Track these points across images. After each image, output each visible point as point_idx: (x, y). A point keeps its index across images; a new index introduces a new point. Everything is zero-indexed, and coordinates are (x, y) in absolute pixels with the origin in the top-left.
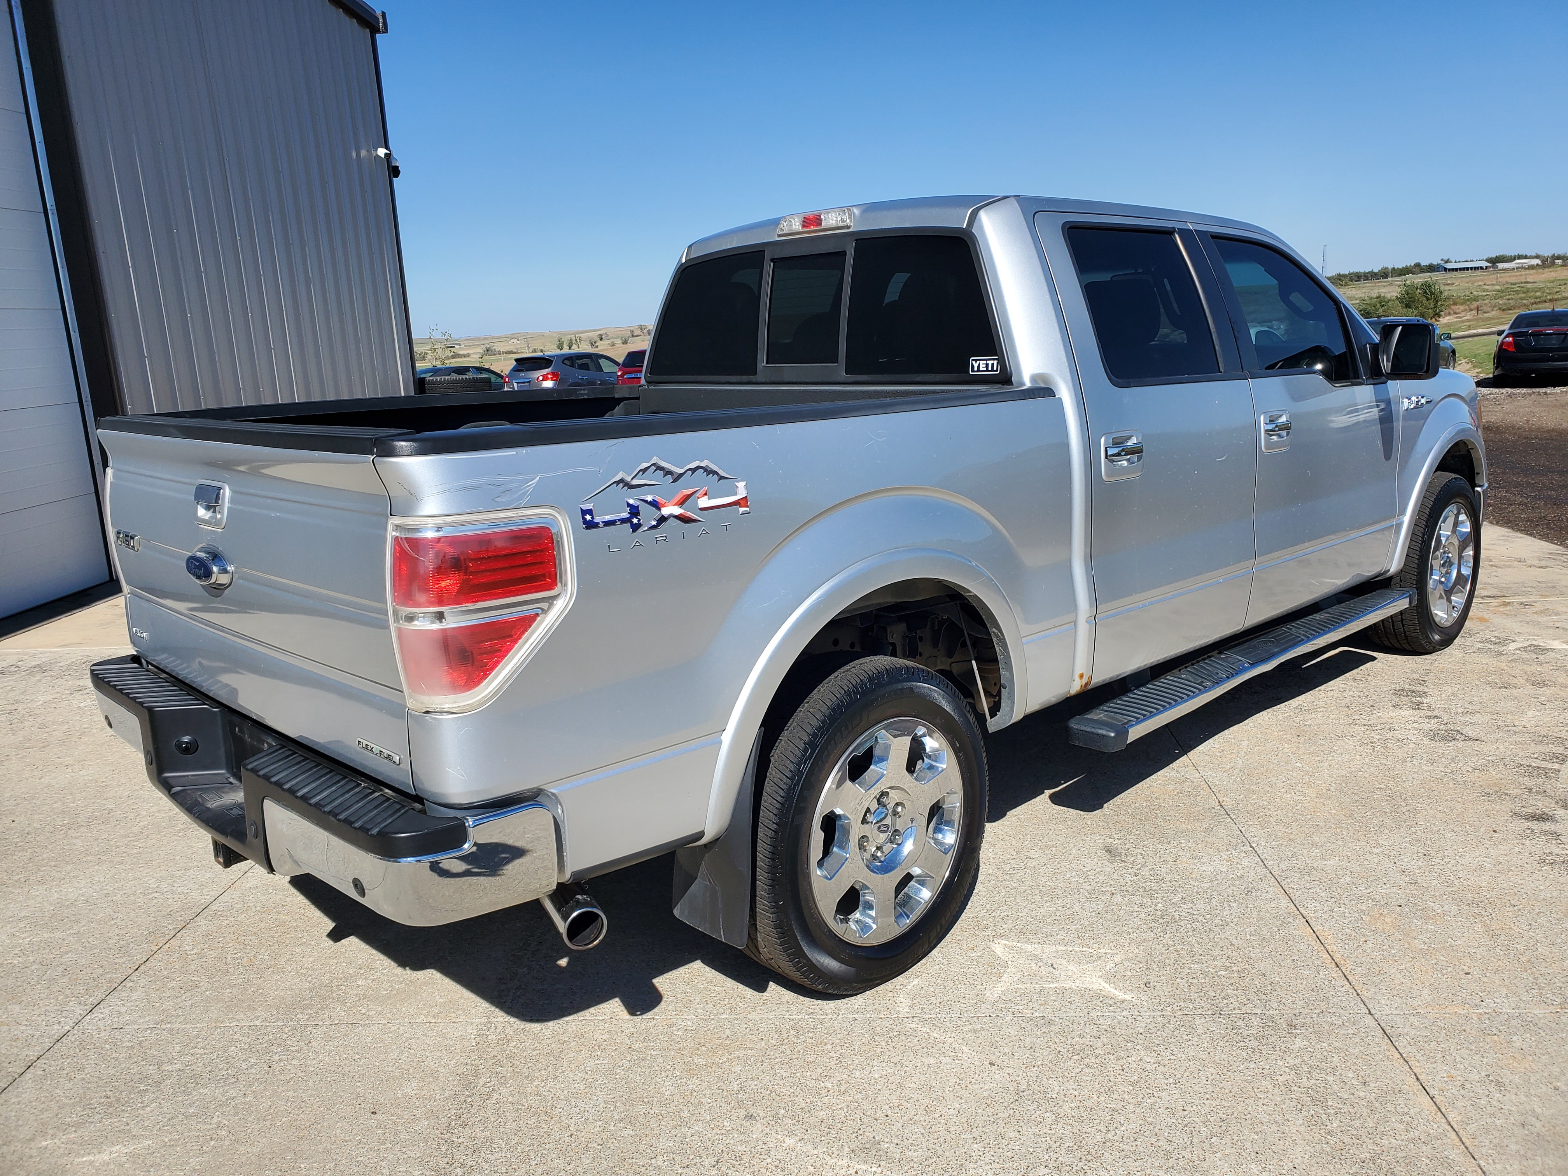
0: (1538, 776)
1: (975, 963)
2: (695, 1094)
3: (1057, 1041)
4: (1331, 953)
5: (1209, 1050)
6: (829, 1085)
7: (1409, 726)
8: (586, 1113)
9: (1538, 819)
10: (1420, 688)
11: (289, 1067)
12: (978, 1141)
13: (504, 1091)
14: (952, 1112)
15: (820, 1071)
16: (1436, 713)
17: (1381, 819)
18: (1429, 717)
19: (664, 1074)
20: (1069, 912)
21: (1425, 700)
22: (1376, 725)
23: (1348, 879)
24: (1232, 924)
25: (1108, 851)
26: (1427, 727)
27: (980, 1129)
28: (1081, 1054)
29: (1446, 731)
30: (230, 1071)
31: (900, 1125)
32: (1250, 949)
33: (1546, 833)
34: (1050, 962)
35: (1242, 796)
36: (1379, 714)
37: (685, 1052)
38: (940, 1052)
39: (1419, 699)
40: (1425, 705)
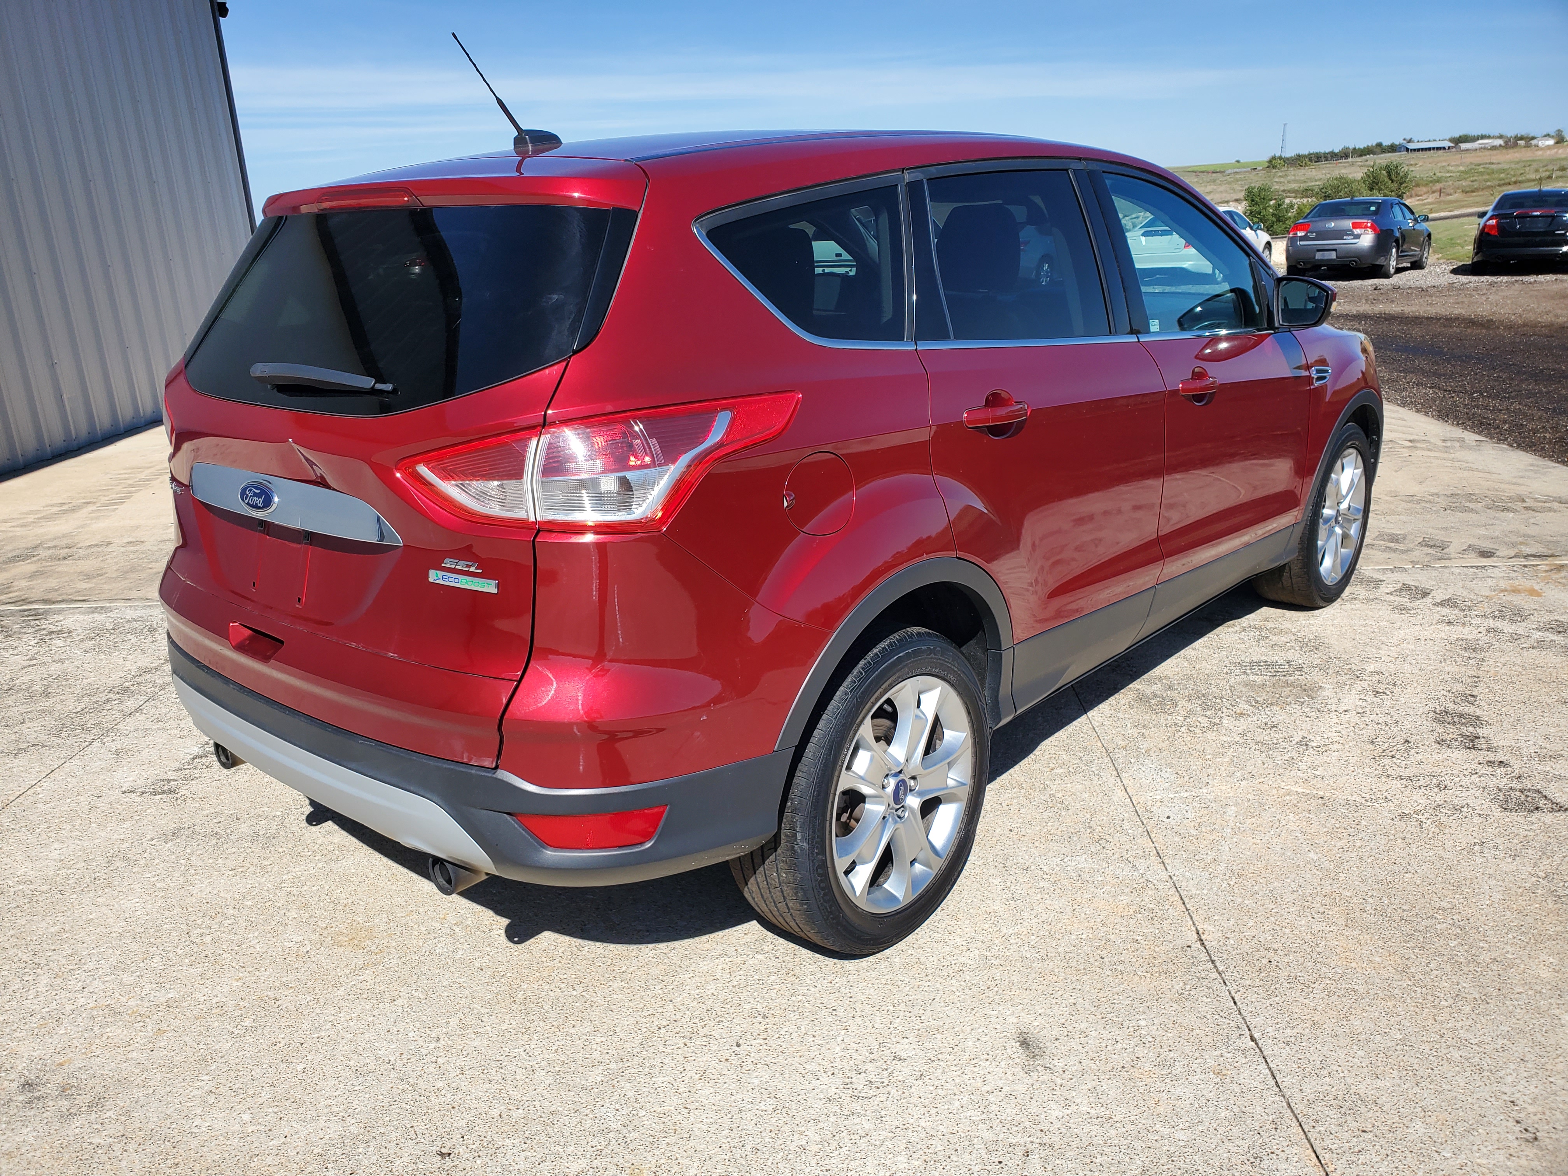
10: (1469, 709)
16: (1500, 757)
18: (1491, 763)
22: (1418, 777)
25: (1024, 1044)
26: (1492, 782)
29: (1520, 791)
39: (1471, 729)
40: (1482, 741)
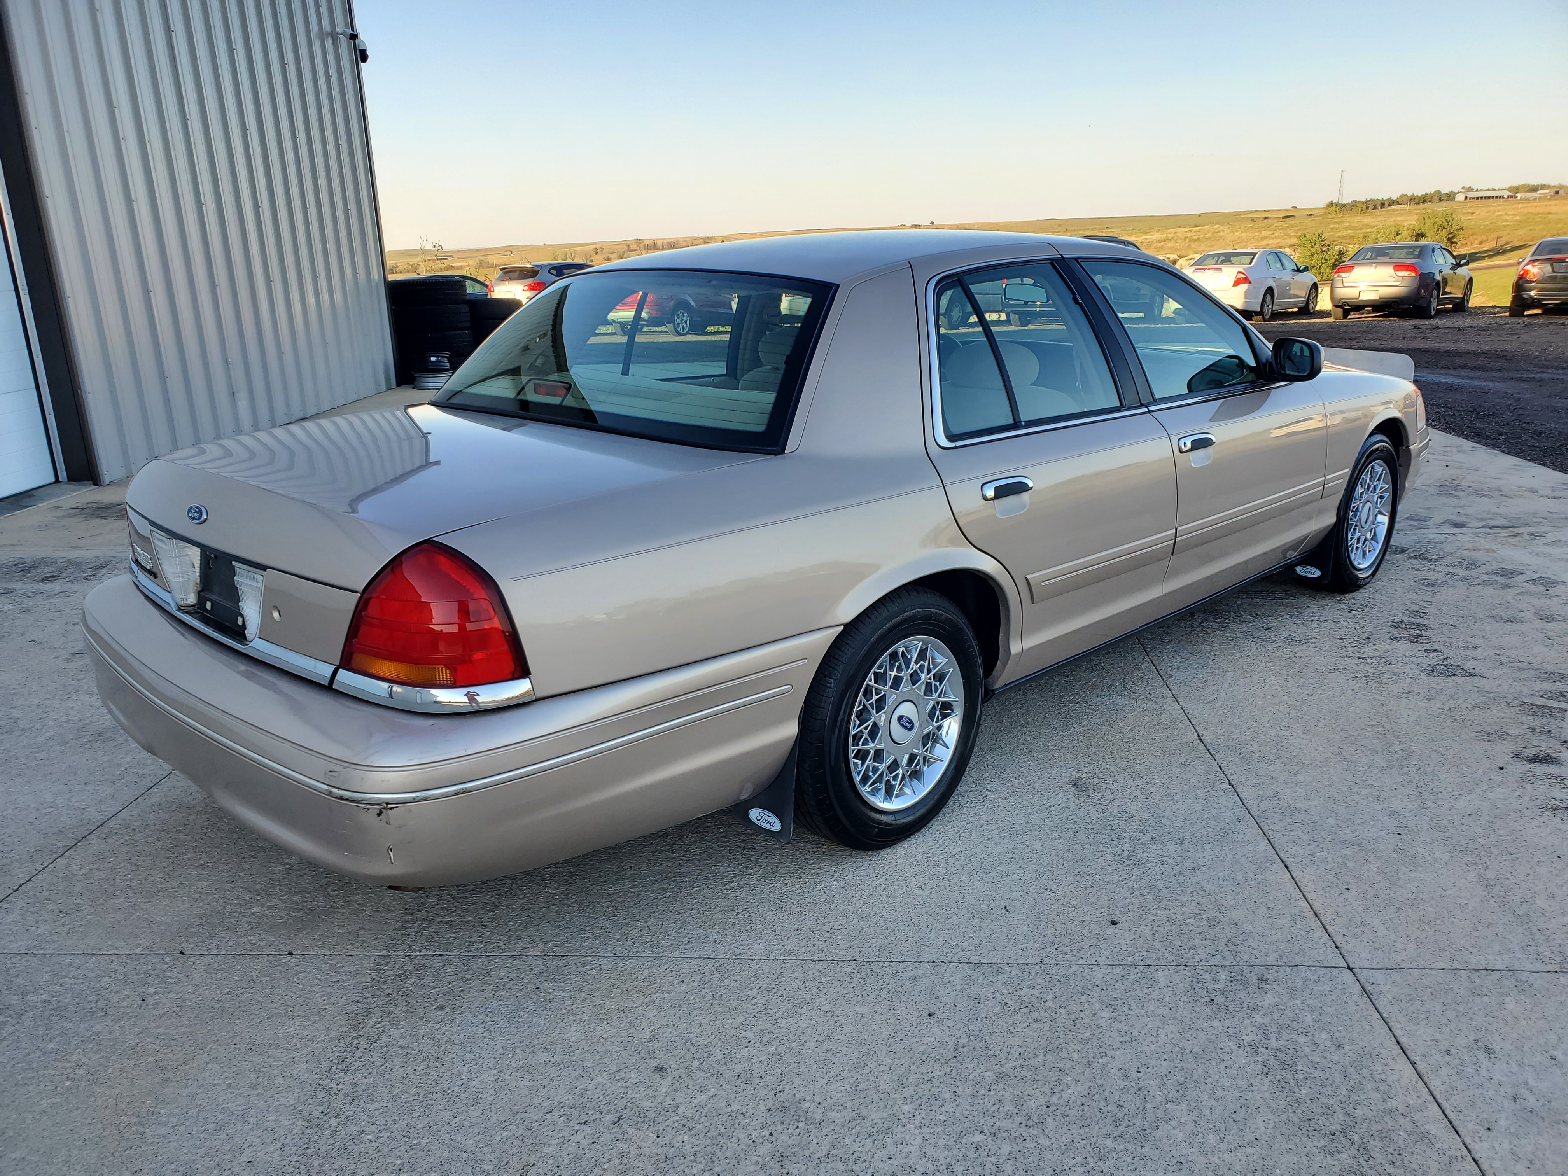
0: (1543, 715)
1: (922, 903)
2: (602, 1041)
3: (1005, 991)
4: (1311, 902)
5: (1170, 1006)
6: (750, 1035)
7: (1405, 660)
8: (481, 1060)
9: (1541, 762)
10: (1420, 621)
11: (164, 1001)
12: (909, 1101)
13: (394, 1033)
14: (882, 1068)
15: (741, 1018)
16: (1435, 647)
17: (1372, 758)
18: (1426, 651)
19: (571, 1018)
20: (1027, 850)
21: (1424, 633)
22: (1371, 658)
23: (1332, 821)
24: (1204, 868)
25: (1075, 785)
26: (1425, 661)
27: (912, 1089)
28: (1030, 1006)
29: (1445, 665)
30: (99, 1004)
31: (824, 1081)
32: (1223, 895)
33: (1549, 776)
34: (1003, 904)
35: (1223, 730)
36: (1375, 647)
37: (597, 994)
38: (876, 1000)
39: (1418, 632)
40: (1425, 638)
